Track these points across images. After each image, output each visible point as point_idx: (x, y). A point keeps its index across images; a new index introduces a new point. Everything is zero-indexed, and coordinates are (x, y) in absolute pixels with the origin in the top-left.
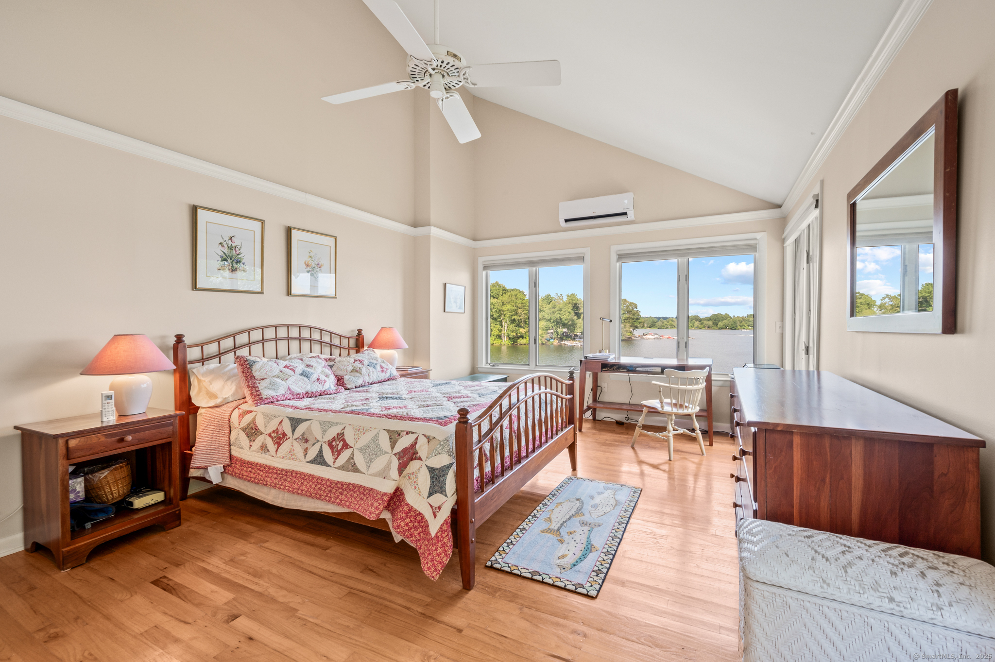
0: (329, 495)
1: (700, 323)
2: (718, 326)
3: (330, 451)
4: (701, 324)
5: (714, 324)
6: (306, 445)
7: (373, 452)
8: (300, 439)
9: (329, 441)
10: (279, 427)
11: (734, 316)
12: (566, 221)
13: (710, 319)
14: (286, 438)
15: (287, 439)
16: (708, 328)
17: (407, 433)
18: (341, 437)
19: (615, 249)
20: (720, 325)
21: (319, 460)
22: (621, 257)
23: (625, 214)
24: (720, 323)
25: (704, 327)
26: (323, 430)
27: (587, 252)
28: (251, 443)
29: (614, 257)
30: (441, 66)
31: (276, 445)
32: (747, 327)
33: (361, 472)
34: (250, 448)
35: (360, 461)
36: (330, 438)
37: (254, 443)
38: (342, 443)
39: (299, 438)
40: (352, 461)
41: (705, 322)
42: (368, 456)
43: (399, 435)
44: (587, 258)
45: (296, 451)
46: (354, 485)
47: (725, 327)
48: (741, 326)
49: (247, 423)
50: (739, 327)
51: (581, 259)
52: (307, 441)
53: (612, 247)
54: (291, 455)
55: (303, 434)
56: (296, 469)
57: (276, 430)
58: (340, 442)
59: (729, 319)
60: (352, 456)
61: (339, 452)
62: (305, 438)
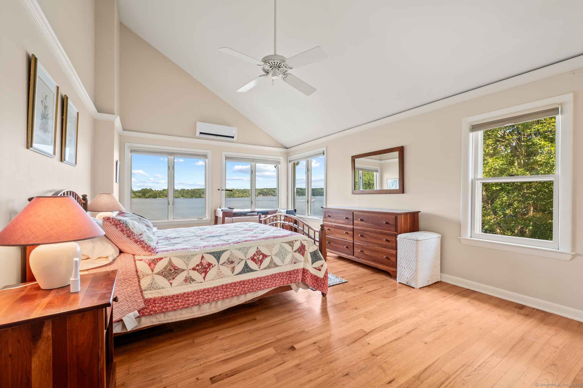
0: (260, 286)
1: (133, 194)
2: (146, 196)
3: (254, 263)
4: (135, 195)
5: (143, 195)
6: (232, 265)
7: (285, 254)
8: (227, 263)
9: (251, 257)
10: (202, 261)
11: (155, 190)
12: (201, 133)
13: (140, 192)
14: (211, 266)
15: (213, 267)
16: (139, 197)
17: (296, 241)
18: (259, 252)
19: (224, 154)
20: (147, 196)
21: (247, 269)
22: (227, 158)
23: (233, 137)
24: (147, 194)
25: (137, 197)
26: (244, 252)
27: (209, 153)
28: (171, 281)
29: (224, 158)
30: (277, 65)
31: (203, 274)
32: (163, 196)
33: (279, 266)
34: (171, 285)
35: (277, 260)
36: (252, 255)
37: (174, 280)
38: (261, 256)
39: (225, 262)
40: (273, 262)
41: (138, 194)
42: (282, 256)
43: (293, 242)
44: (209, 156)
45: (223, 272)
46: (275, 275)
47: (150, 197)
48: (159, 196)
49: (162, 268)
50: (158, 197)
51: (205, 156)
52: (232, 262)
53: (223, 153)
54: (220, 275)
55: (228, 259)
56: (224, 283)
57: (200, 263)
58: (260, 255)
59: (152, 192)
60: (272, 260)
61: (261, 261)
62: (231, 261)
